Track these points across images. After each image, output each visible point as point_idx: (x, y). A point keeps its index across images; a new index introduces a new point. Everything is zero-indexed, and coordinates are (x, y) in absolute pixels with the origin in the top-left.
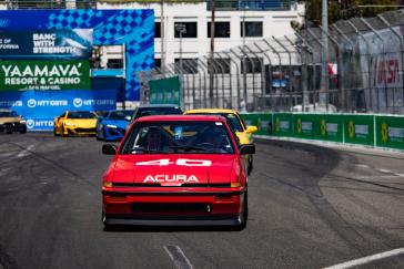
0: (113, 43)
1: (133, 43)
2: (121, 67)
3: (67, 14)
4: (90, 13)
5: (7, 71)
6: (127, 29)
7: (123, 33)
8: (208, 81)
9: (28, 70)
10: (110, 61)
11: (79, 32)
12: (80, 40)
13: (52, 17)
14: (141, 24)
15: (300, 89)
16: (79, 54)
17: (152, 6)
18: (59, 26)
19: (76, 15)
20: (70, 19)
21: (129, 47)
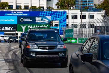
0: (56, 20)
1: (61, 20)
2: (58, 26)
3: (44, 12)
4: (50, 12)
5: (29, 27)
6: (60, 16)
7: (58, 17)
8: (80, 30)
9: (34, 27)
10: (55, 25)
11: (47, 17)
12: (47, 19)
13: (40, 13)
14: (63, 15)
15: (104, 32)
16: (47, 23)
17: (66, 11)
18: (42, 15)
19: (47, 13)
20: (45, 14)
21: (60, 21)
